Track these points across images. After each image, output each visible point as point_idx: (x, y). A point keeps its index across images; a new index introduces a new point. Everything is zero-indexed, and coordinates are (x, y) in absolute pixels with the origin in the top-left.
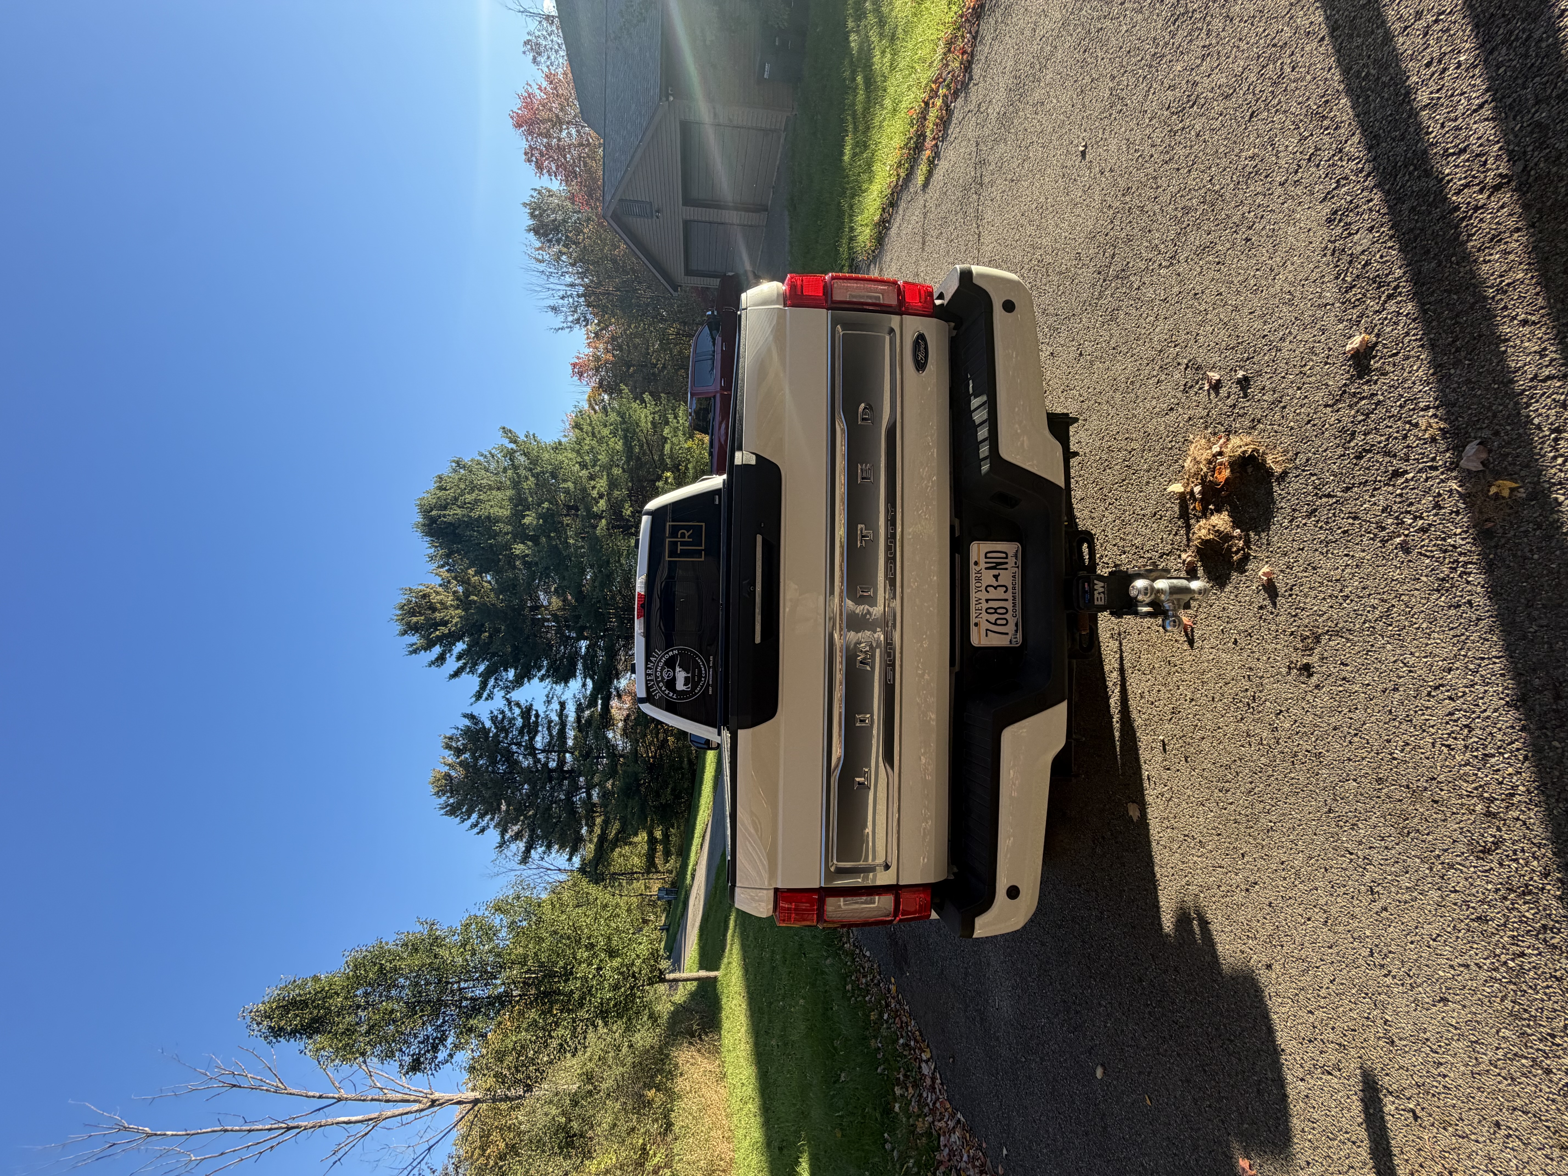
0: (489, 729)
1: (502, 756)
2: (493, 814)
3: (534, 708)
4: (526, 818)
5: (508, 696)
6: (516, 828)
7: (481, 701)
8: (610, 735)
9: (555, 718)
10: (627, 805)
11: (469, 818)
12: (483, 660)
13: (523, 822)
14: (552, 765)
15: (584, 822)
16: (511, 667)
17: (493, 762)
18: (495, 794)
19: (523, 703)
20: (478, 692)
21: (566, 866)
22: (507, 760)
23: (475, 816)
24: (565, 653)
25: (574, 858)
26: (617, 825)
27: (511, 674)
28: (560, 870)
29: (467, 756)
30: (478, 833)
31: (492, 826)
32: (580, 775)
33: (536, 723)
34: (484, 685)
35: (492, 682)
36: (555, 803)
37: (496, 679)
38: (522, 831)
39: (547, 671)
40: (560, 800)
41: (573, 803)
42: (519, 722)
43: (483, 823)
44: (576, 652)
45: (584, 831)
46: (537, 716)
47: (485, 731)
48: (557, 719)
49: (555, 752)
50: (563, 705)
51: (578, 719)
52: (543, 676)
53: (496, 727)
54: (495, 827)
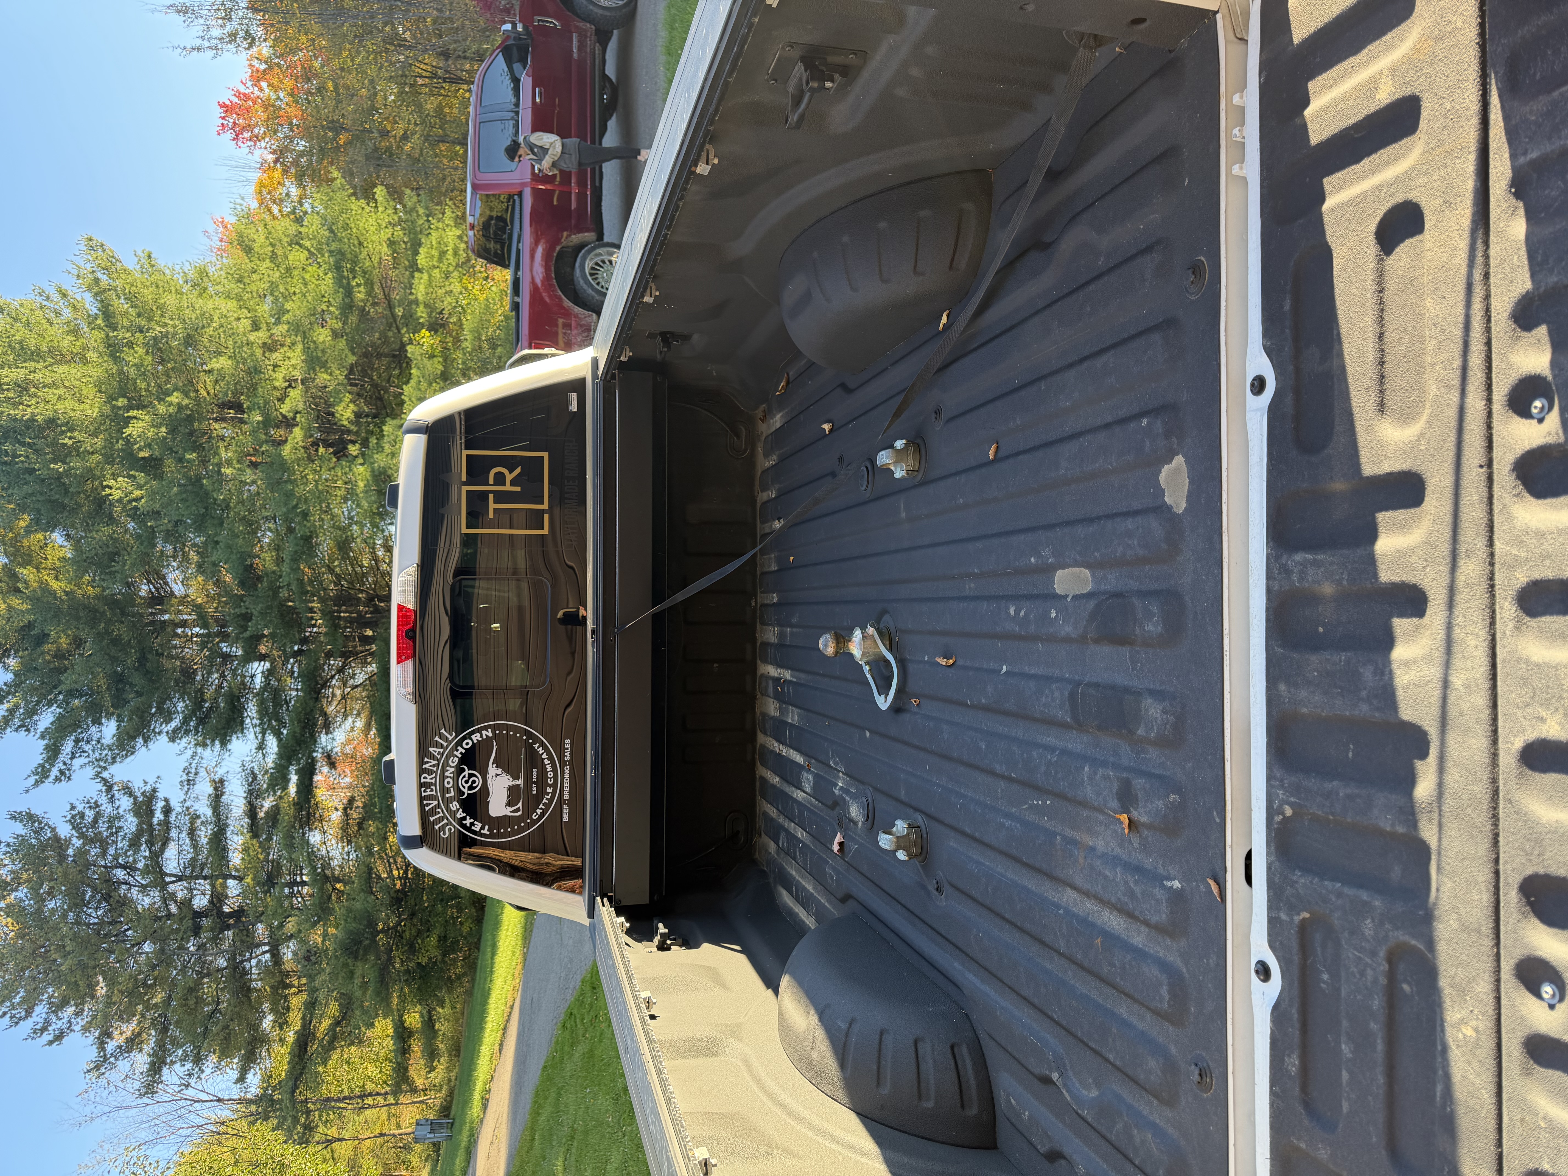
0: (68, 841)
1: (95, 890)
2: (80, 1005)
3: (161, 795)
4: (148, 1008)
5: (105, 775)
6: (129, 1028)
7: (47, 785)
8: (315, 838)
9: (205, 810)
10: (352, 973)
11: (29, 1013)
12: (50, 704)
13: (143, 1016)
14: (200, 902)
15: (266, 1006)
16: (109, 716)
17: (77, 903)
18: (82, 966)
19: (138, 786)
20: (42, 766)
21: (235, 1092)
22: (107, 898)
23: (40, 1010)
24: (220, 687)
25: (249, 1076)
26: (334, 1009)
27: (109, 729)
28: (219, 1100)
29: (20, 894)
30: (50, 1043)
31: (77, 1028)
32: (259, 918)
33: (166, 825)
34: (53, 751)
35: (68, 746)
36: (208, 975)
37: (77, 741)
38: (139, 1034)
39: (185, 721)
40: (219, 970)
41: (245, 972)
42: (130, 824)
43: (57, 1025)
44: (243, 683)
45: (267, 1023)
46: (167, 810)
47: (59, 844)
48: (209, 812)
49: (205, 878)
50: (219, 786)
51: (252, 812)
52: (175, 731)
53: (82, 836)
54: (86, 1029)
